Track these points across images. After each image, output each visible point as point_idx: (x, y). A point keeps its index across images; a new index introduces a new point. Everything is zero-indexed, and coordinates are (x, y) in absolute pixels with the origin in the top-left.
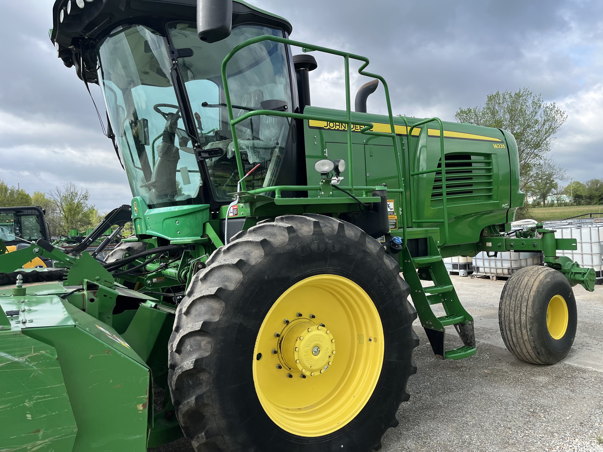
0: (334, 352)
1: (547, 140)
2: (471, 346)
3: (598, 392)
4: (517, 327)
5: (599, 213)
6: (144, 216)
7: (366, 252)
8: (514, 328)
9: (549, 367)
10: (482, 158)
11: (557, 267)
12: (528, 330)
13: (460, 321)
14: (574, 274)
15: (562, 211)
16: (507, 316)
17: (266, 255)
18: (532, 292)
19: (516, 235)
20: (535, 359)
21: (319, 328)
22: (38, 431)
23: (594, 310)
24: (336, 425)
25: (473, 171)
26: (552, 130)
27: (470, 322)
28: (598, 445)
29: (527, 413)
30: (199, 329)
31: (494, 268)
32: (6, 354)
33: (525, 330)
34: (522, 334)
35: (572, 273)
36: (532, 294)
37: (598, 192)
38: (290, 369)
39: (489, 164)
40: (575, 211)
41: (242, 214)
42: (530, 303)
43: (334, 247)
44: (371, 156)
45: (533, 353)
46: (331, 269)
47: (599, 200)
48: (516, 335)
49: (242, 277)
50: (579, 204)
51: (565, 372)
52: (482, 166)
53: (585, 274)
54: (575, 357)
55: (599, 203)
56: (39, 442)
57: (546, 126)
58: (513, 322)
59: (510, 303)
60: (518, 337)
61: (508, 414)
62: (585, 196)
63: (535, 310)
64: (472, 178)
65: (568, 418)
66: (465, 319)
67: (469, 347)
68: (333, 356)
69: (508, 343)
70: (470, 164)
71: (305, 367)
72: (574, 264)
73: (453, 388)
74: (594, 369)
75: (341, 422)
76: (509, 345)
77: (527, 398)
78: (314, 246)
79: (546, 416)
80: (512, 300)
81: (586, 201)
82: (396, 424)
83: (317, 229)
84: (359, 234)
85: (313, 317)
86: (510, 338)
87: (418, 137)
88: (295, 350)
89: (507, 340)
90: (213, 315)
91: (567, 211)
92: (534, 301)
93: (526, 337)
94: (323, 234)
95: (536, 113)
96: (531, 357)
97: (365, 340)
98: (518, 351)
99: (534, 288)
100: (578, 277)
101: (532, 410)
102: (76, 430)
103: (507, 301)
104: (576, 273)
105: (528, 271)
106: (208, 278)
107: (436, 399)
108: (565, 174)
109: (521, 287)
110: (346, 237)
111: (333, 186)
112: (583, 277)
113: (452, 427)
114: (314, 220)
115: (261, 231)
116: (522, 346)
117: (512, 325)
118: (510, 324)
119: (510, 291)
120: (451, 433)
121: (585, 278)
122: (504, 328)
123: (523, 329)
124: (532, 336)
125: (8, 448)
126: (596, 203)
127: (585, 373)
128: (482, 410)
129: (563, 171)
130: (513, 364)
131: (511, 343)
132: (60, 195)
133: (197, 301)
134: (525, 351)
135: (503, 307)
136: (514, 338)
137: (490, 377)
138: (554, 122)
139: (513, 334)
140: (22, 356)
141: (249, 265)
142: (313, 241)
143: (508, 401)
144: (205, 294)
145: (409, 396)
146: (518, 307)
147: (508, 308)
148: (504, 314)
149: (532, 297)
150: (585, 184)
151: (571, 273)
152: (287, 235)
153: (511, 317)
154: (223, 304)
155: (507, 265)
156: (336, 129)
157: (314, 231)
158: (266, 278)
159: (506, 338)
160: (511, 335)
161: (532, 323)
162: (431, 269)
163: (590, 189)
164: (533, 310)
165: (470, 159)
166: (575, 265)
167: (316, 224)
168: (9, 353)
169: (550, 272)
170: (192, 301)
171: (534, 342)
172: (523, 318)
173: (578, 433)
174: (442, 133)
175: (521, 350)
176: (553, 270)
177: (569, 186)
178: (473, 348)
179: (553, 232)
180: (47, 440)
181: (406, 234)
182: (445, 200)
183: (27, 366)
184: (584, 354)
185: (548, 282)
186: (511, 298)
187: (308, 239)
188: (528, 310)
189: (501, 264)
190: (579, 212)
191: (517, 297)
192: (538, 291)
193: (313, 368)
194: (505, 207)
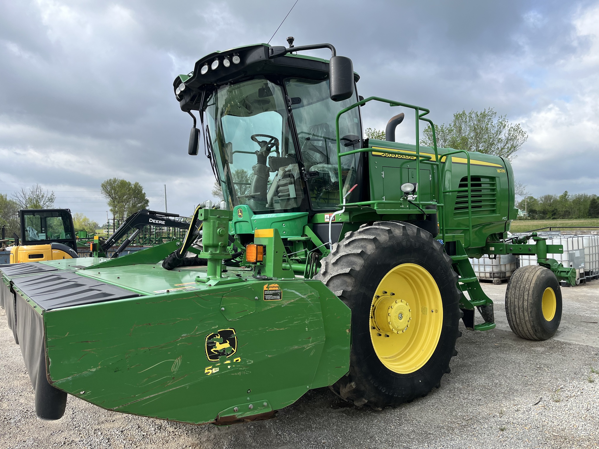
0: (411, 319)
1: (509, 157)
2: (491, 322)
3: (582, 356)
4: (520, 311)
5: (558, 226)
6: (251, 220)
7: (433, 249)
8: (518, 312)
9: (543, 342)
10: (487, 180)
11: (548, 266)
12: (529, 313)
13: (482, 304)
14: (560, 272)
15: (518, 224)
16: (512, 303)
17: (377, 248)
18: (532, 284)
19: (512, 242)
20: (532, 336)
21: (402, 301)
22: (310, 338)
23: (567, 305)
24: (414, 368)
25: (482, 190)
26: (514, 148)
27: (491, 305)
28: (589, 384)
29: (535, 368)
30: (341, 295)
31: (477, 272)
32: (299, 293)
33: (527, 313)
34: (524, 316)
35: (559, 271)
36: (532, 285)
37: (551, 207)
38: (379, 330)
39: (493, 185)
40: (530, 224)
41: (341, 220)
42: (531, 292)
43: (415, 244)
44: (413, 177)
45: (532, 331)
46: (413, 260)
47: (552, 215)
48: (520, 317)
49: (364, 262)
50: (533, 218)
51: (555, 345)
52: (488, 186)
53: (568, 272)
54: (560, 336)
55: (552, 218)
56: (310, 344)
57: (509, 145)
58: (517, 307)
59: (515, 292)
60: (521, 318)
61: (522, 369)
62: (539, 211)
63: (534, 297)
64: (481, 196)
65: (565, 370)
66: (486, 302)
67: (489, 323)
68: (410, 321)
69: (512, 323)
70: (480, 185)
71: (394, 327)
72: (559, 265)
73: (475, 354)
74: (577, 343)
75: (417, 366)
76: (512, 325)
77: (532, 360)
78: (404, 243)
79: (550, 370)
80: (516, 290)
81: (540, 216)
82: (449, 372)
83: (405, 232)
84: (429, 236)
85: (393, 294)
86: (514, 320)
87: (444, 163)
88: (389, 315)
89: (511, 322)
90: (347, 286)
91: (522, 225)
92: (533, 291)
93: (527, 318)
94: (408, 235)
95: (500, 132)
96: (530, 333)
97: (428, 311)
98: (520, 329)
99: (534, 281)
100: (563, 274)
101: (538, 366)
102: (325, 339)
103: (512, 291)
104: (562, 271)
105: (528, 269)
106: (339, 263)
107: (466, 361)
108: (524, 190)
109: (523, 281)
110: (422, 238)
111: (409, 201)
112: (567, 274)
113: (484, 376)
114: (403, 225)
115: (368, 232)
116: (524, 326)
117: (517, 309)
118: (514, 308)
119: (515, 284)
120: (485, 379)
121: (569, 275)
122: (509, 311)
123: (525, 312)
124: (532, 317)
125: (299, 346)
126: (549, 218)
127: (571, 345)
128: (502, 367)
129: (523, 187)
130: (514, 340)
131: (515, 323)
132: (25, 197)
133: (334, 277)
134: (525, 329)
135: (509, 296)
136: (517, 319)
137: (501, 348)
138: (516, 141)
139: (517, 317)
140: (305, 295)
141: (367, 254)
142: (403, 240)
143: (519, 362)
144: (341, 273)
145: (457, 352)
146: (521, 296)
147: (513, 296)
148: (510, 301)
149: (532, 287)
150: (539, 199)
151: (557, 271)
152: (387, 235)
153: (516, 303)
154: (354, 280)
155: (489, 269)
156: (390, 156)
157: (403, 233)
158: (377, 263)
159: (511, 319)
160: (515, 317)
161: (532, 308)
162: (458, 265)
163: (544, 204)
164: (533, 297)
165: (480, 181)
166: (561, 265)
167: (404, 228)
168: (300, 293)
169: (544, 270)
170: (330, 277)
171: (533, 322)
172: (526, 303)
173: (574, 378)
174: (469, 161)
175: (523, 328)
176: (546, 268)
177: (523, 201)
178: (492, 324)
179: (545, 239)
180: (313, 344)
181: (445, 238)
182: (470, 213)
183: (307, 300)
184: (567, 334)
185: (543, 277)
186: (515, 289)
187: (400, 238)
188: (529, 298)
189: (484, 268)
190: (534, 225)
191: (520, 288)
192: (536, 284)
193: (399, 328)
194: (504, 219)
